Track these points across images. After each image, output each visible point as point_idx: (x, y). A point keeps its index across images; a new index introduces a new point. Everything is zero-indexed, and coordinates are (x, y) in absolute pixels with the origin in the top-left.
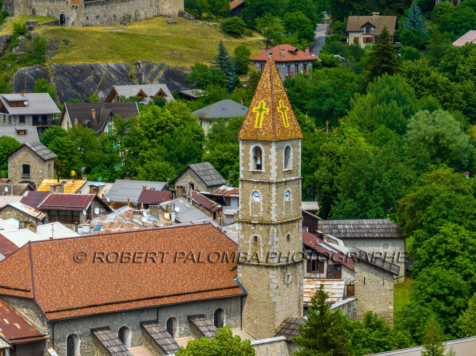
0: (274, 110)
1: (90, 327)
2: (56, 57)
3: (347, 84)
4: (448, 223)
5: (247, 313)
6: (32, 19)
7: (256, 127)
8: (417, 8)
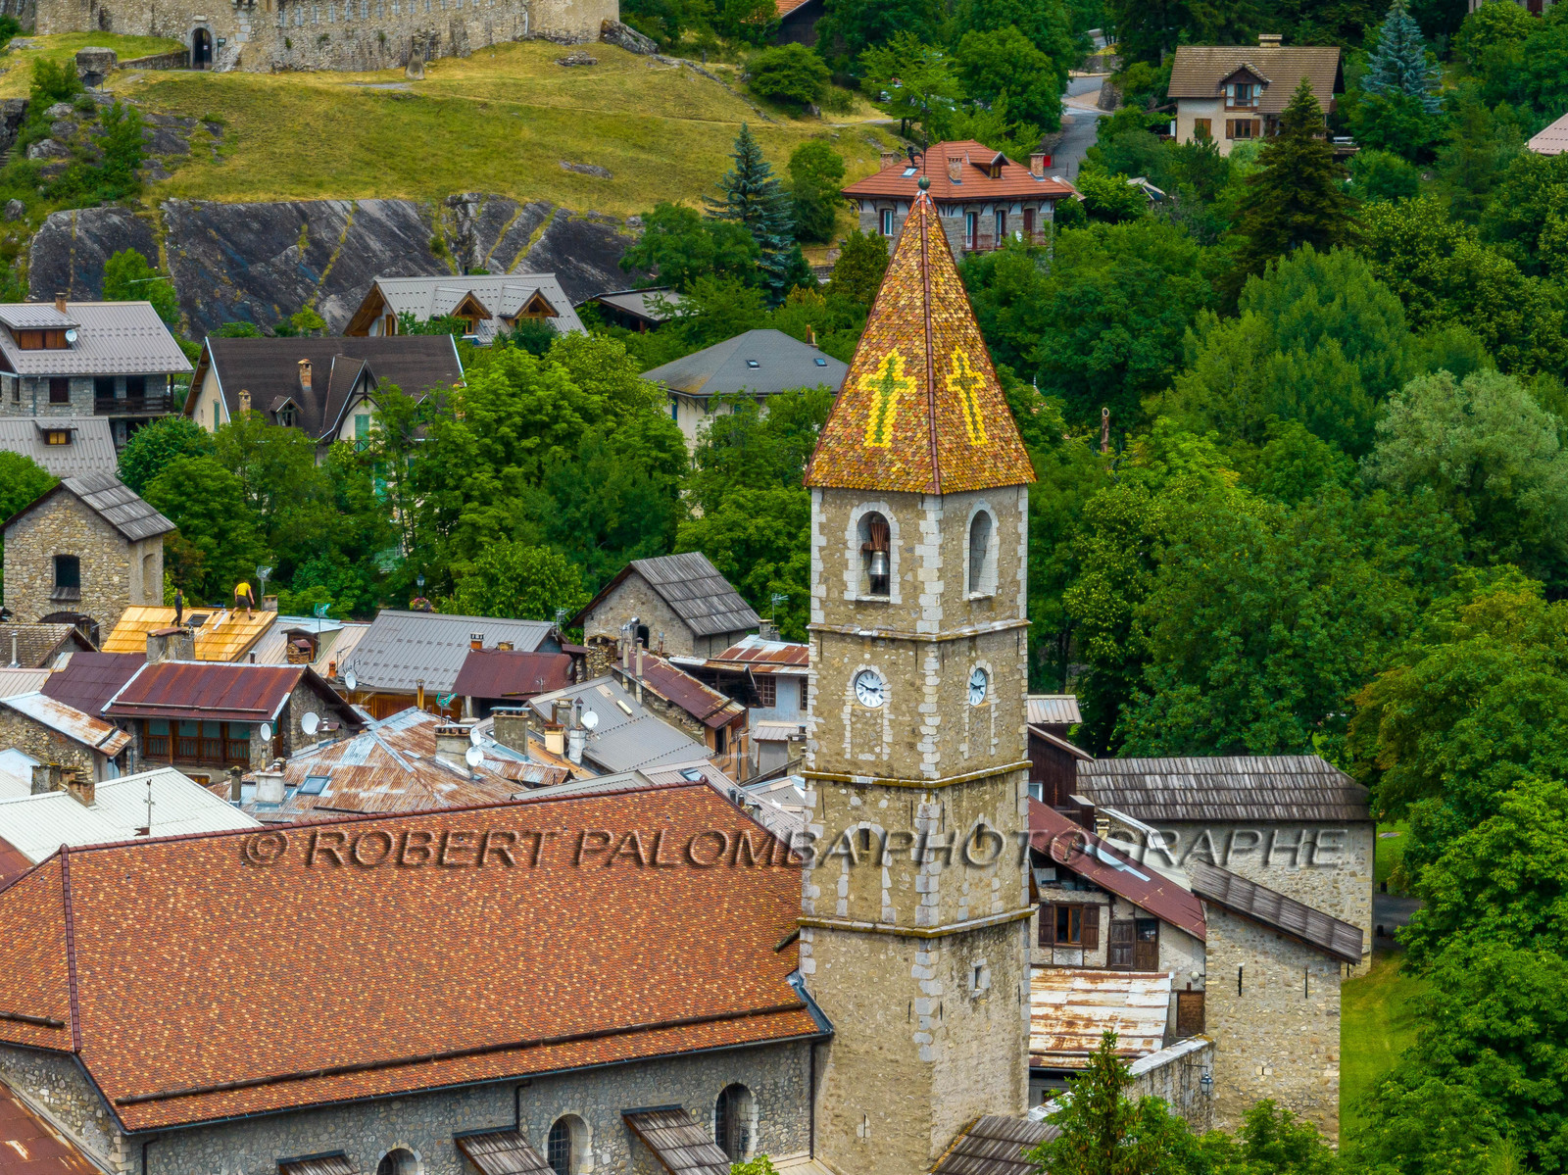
0: (935, 386)
1: (278, 1154)
2: (180, 176)
3: (1174, 279)
4: (1531, 776)
5: (834, 1099)
6: (99, 45)
7: (869, 443)
8: (1408, 24)
